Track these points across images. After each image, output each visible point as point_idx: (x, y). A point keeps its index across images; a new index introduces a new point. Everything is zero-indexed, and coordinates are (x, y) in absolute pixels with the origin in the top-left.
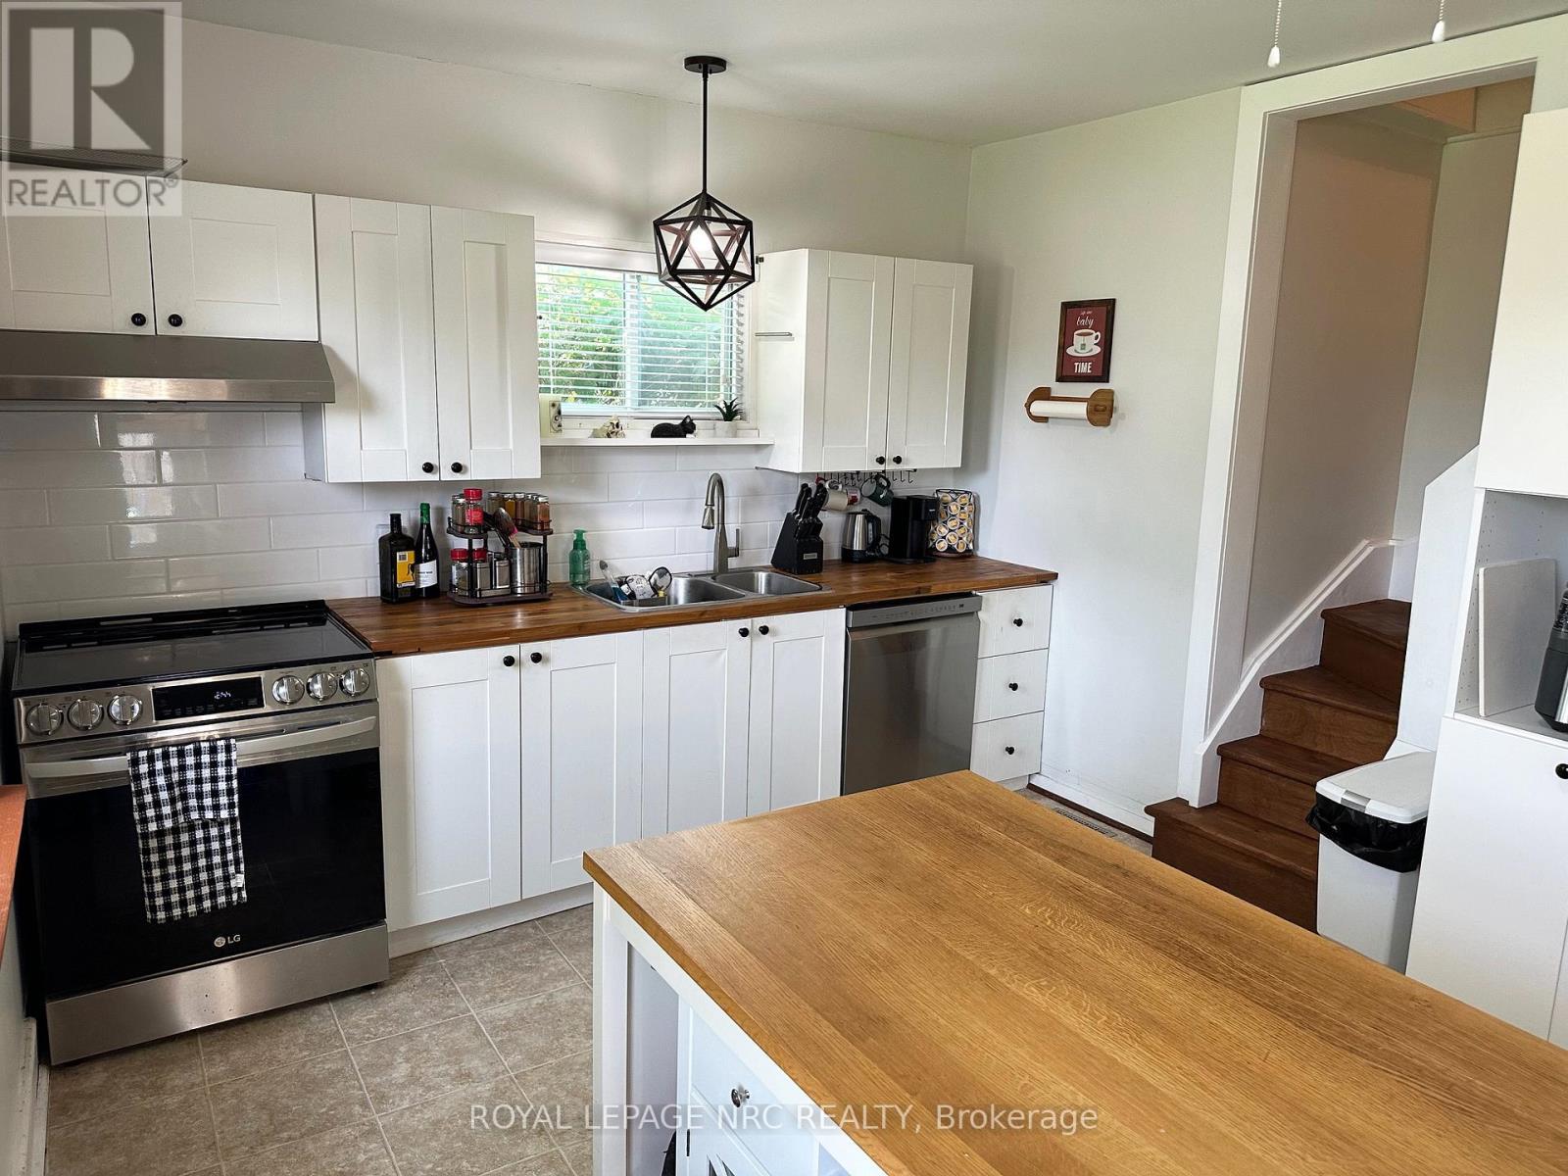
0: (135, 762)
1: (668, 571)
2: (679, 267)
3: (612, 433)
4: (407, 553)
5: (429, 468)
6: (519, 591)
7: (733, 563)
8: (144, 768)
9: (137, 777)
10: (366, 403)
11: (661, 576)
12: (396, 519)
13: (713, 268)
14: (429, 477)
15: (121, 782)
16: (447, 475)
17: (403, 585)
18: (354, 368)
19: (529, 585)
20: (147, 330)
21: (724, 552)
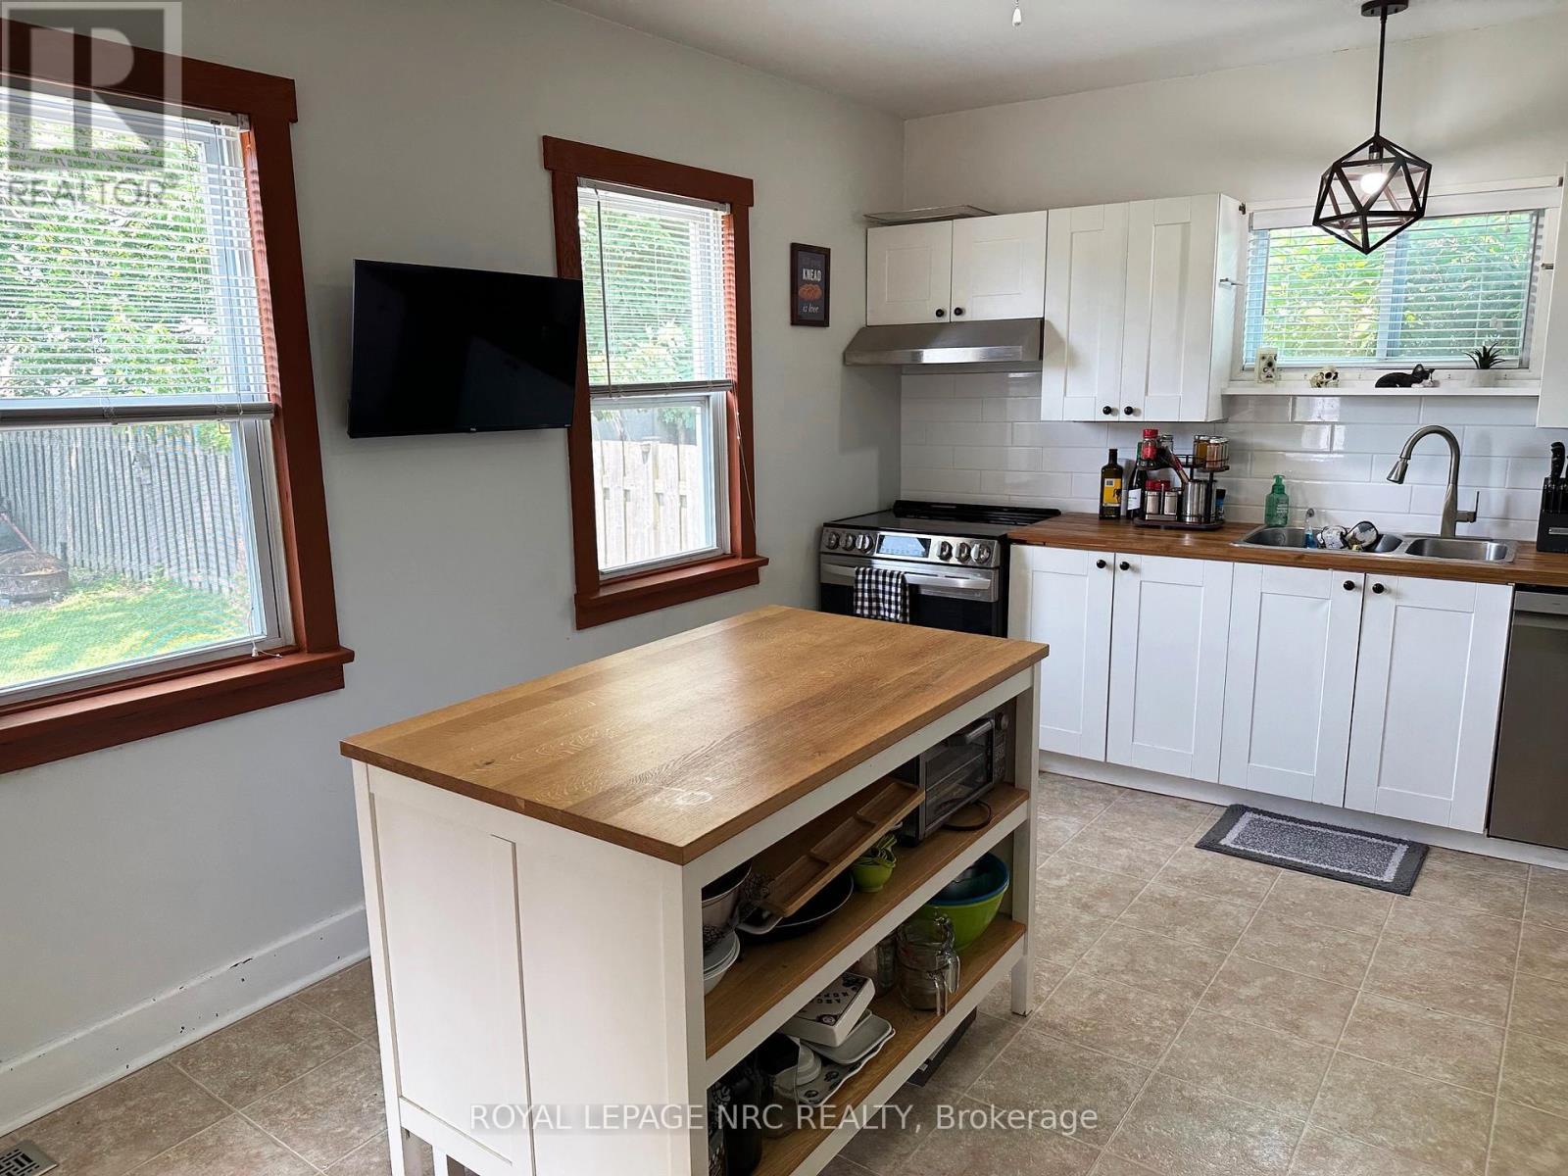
0: (857, 573)
1: (1373, 527)
2: (1321, 217)
3: (1322, 383)
4: (1114, 480)
5: (1108, 411)
6: (1188, 519)
7: (1462, 529)
8: (860, 577)
9: (857, 581)
10: (1072, 360)
11: (1363, 530)
12: (1113, 454)
13: (1408, 210)
14: (1109, 418)
15: (851, 583)
16: (1123, 417)
17: (1109, 505)
18: (1064, 336)
19: (1198, 516)
20: (945, 319)
21: (1452, 515)
